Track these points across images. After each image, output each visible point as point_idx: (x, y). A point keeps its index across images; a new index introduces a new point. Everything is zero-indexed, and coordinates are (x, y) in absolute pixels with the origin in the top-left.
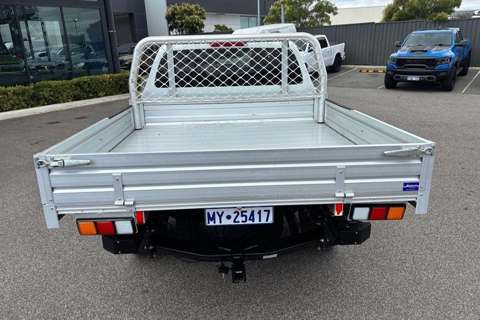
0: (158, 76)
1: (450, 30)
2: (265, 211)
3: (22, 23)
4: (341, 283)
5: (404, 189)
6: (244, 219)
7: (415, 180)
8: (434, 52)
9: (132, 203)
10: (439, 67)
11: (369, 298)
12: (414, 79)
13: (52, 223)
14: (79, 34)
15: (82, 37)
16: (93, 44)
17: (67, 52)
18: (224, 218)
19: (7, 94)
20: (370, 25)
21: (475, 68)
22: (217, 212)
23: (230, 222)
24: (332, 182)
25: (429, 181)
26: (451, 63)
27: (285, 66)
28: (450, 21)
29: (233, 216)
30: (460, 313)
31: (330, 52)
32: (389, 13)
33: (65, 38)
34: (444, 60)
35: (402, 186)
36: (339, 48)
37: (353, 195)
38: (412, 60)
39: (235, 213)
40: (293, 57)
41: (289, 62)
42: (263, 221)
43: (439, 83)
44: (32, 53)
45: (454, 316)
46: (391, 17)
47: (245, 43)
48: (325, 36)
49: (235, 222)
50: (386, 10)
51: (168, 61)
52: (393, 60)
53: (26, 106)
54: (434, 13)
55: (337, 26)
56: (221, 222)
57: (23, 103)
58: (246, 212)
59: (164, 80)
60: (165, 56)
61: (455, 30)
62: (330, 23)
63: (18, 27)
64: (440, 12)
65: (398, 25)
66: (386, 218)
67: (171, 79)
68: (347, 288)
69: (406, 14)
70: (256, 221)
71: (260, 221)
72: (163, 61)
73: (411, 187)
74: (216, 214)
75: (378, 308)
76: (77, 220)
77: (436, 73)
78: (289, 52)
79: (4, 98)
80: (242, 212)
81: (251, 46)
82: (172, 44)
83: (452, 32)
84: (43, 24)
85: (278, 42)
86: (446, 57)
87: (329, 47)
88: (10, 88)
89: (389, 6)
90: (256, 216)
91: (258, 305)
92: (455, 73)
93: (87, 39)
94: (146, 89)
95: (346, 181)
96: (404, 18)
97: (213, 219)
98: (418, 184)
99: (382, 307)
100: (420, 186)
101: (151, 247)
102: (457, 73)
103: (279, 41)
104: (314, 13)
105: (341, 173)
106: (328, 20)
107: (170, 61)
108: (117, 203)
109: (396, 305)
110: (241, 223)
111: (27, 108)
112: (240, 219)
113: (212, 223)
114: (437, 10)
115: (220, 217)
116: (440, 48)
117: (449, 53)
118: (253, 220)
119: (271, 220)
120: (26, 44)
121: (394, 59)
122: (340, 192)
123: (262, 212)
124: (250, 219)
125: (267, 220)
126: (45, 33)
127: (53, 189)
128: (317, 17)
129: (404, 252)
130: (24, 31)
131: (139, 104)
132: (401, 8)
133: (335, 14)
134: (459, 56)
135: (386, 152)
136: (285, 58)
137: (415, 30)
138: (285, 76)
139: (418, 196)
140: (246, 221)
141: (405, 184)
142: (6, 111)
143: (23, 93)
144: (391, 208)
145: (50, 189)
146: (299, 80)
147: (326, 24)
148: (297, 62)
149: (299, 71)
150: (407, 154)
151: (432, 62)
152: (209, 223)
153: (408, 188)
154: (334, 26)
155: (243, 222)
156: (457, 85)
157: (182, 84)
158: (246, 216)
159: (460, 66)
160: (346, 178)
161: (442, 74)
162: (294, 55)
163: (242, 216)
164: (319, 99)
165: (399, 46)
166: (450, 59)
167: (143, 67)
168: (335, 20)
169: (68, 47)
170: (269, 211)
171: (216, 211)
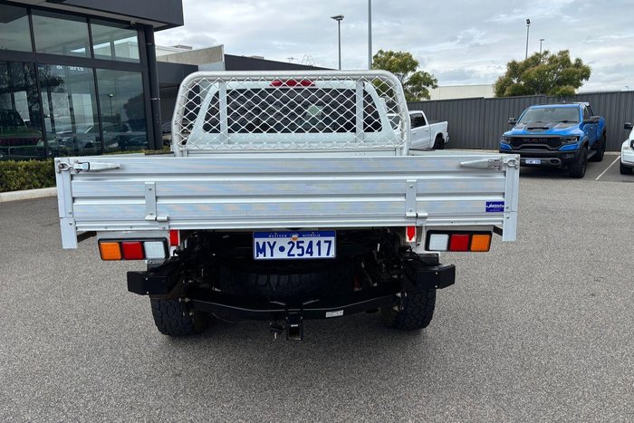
0: (207, 117)
1: (576, 104)
2: (325, 242)
3: (44, 95)
4: (429, 368)
5: (488, 210)
6: (300, 251)
7: (499, 199)
8: (558, 129)
9: (166, 218)
10: (564, 148)
11: (463, 383)
12: (534, 162)
13: (69, 241)
14: (114, 114)
15: (118, 117)
16: (130, 122)
17: (98, 129)
18: (276, 249)
19: (17, 170)
20: (478, 101)
21: (612, 153)
22: (269, 243)
23: (284, 255)
24: (402, 199)
25: (515, 200)
26: (579, 143)
27: (360, 110)
28: (577, 95)
29: (288, 248)
30: (579, 399)
31: (429, 132)
32: (501, 87)
33: (98, 117)
34: (570, 140)
35: (485, 206)
36: (441, 127)
37: (426, 214)
38: (531, 138)
39: (289, 243)
40: (369, 99)
41: (365, 104)
42: (324, 255)
43: (566, 167)
44: (54, 131)
45: (570, 403)
46: (503, 92)
47: (312, 80)
48: (422, 112)
49: (289, 255)
50: (497, 84)
51: (220, 100)
52: (508, 140)
53: (40, 185)
54: (556, 87)
55: (437, 101)
56: (272, 255)
57: (37, 182)
58: (303, 242)
59: (215, 122)
60: (217, 94)
61: (583, 105)
62: (429, 97)
63: (39, 100)
64: (565, 85)
65: (512, 101)
66: (468, 249)
67: (223, 121)
68: (436, 374)
69: (521, 88)
70: (315, 255)
71: (319, 254)
72: (214, 100)
73: (495, 208)
74: (267, 245)
75: (474, 393)
76: (100, 240)
77: (561, 155)
78: (365, 93)
79: (13, 174)
80: (298, 243)
81: (320, 85)
82: (225, 81)
83: (579, 108)
84: (70, 97)
85: (352, 82)
86: (573, 136)
87: (427, 125)
88: (21, 162)
89: (500, 79)
90: (315, 249)
91: (321, 390)
92: (585, 156)
93: (124, 118)
94: (192, 132)
95: (419, 199)
96: (518, 92)
97: (263, 250)
98: (503, 203)
99: (479, 393)
100: (505, 206)
101: (187, 300)
102: (589, 157)
103: (354, 79)
104: (409, 86)
105: (411, 187)
106: (426, 94)
107: (222, 100)
108: (148, 217)
109: (497, 390)
110: (296, 257)
111: (41, 187)
112: (296, 252)
113: (261, 257)
114: (560, 83)
115: (272, 248)
116: (564, 125)
117: (576, 130)
118: (311, 253)
119: (332, 254)
120: (47, 120)
121: (508, 138)
122: (411, 211)
123: (322, 243)
124: (307, 252)
125: (328, 254)
126: (71, 109)
127: (74, 199)
128: (413, 90)
129: (510, 337)
130: (46, 106)
131: (182, 151)
132: (515, 81)
133: (435, 87)
134: (590, 135)
135: (462, 163)
136: (360, 99)
137: (535, 104)
138: (360, 121)
139: (504, 219)
140: (302, 254)
141: (488, 204)
142: (14, 190)
143: (38, 169)
144: (474, 236)
145: (71, 200)
146: (377, 126)
147: (423, 99)
148: (374, 104)
149: (376, 115)
150: (486, 166)
151: (555, 141)
152: (258, 256)
153: (491, 208)
154: (433, 101)
155: (299, 255)
156: (589, 172)
157: (236, 128)
158: (302, 248)
159: (592, 149)
160: (418, 195)
161: (568, 156)
162: (369, 96)
163: (298, 247)
164: (401, 149)
165: (513, 124)
166: (578, 137)
167: (190, 106)
168: (435, 95)
169: (100, 125)
170: (330, 242)
171: (266, 240)
